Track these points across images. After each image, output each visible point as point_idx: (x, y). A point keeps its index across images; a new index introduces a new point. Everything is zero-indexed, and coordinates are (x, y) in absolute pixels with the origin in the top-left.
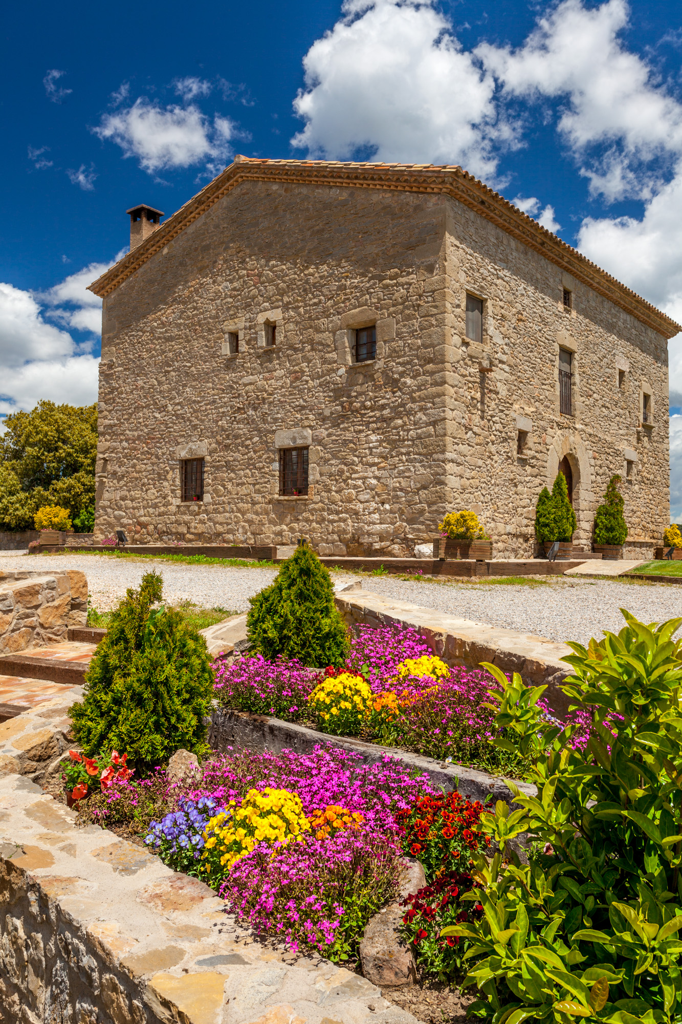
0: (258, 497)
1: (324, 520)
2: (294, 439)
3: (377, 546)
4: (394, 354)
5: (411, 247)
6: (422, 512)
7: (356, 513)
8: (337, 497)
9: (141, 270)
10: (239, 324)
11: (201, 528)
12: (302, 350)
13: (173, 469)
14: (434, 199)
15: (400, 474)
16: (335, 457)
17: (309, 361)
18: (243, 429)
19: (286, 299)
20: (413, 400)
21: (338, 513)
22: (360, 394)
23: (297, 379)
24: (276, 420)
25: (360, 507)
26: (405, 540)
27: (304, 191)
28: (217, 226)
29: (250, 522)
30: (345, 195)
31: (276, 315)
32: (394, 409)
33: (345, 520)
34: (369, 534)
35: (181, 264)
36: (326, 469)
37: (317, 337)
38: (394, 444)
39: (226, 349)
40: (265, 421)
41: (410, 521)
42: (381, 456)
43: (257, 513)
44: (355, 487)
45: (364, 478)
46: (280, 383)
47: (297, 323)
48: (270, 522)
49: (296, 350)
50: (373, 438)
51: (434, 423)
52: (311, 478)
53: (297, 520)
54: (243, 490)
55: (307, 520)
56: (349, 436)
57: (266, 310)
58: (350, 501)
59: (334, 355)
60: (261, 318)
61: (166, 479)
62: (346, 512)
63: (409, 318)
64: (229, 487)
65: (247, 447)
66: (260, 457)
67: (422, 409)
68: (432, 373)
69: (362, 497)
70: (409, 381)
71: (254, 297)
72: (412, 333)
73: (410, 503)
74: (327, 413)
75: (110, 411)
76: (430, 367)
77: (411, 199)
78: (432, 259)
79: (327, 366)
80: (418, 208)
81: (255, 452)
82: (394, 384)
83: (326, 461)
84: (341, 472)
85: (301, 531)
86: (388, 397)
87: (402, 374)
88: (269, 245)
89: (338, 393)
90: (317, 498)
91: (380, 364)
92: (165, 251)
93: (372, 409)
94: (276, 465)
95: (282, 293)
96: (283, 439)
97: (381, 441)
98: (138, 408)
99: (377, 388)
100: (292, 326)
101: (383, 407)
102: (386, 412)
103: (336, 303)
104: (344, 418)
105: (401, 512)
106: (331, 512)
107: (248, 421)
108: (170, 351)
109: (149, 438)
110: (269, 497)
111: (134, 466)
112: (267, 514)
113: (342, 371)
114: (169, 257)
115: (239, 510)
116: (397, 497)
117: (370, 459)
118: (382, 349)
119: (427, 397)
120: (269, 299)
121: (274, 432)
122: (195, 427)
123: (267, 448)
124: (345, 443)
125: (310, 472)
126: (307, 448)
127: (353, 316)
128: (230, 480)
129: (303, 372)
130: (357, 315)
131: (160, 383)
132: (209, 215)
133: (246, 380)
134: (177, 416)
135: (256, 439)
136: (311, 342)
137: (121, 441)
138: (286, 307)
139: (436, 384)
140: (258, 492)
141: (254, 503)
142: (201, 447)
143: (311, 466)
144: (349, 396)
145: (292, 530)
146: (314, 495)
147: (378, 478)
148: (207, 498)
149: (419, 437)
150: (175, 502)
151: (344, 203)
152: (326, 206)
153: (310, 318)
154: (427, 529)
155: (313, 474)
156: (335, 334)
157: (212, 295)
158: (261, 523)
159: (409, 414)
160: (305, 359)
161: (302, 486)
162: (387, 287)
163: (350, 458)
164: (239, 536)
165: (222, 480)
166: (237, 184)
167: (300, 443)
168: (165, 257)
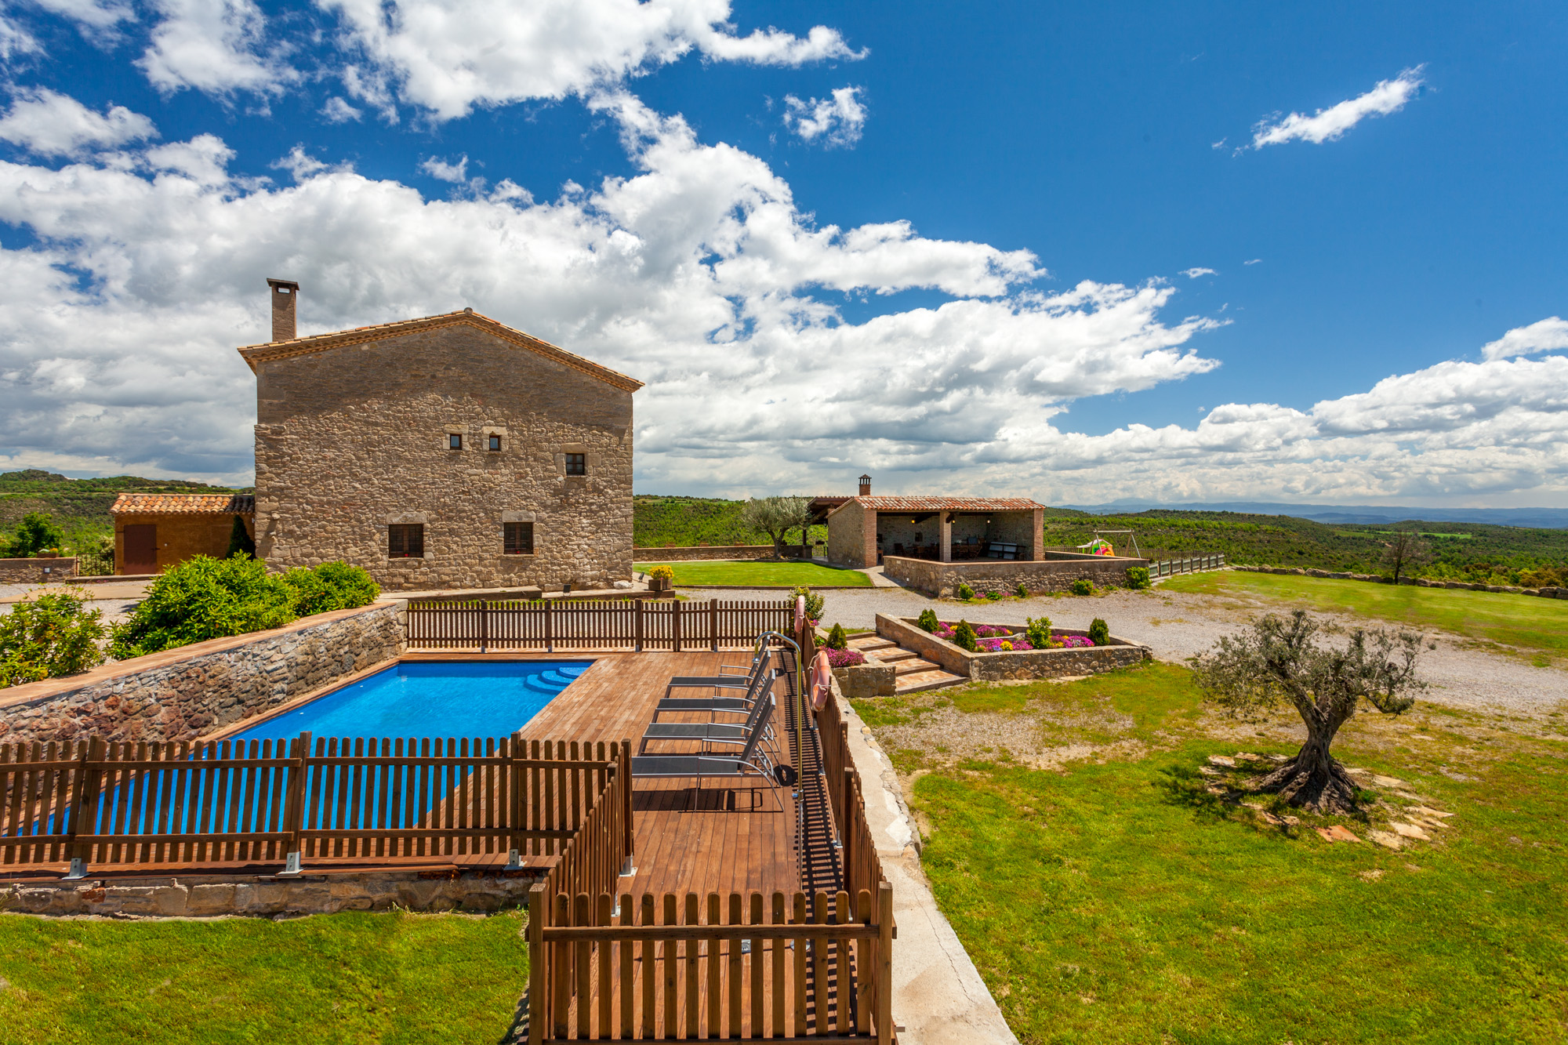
0: (486, 555)
1: (548, 569)
2: (520, 518)
3: (590, 584)
4: (600, 474)
5: (610, 416)
6: (618, 564)
7: (574, 565)
8: (559, 555)
9: (327, 354)
10: (464, 428)
11: (422, 579)
12: (527, 460)
13: (380, 531)
14: (626, 394)
15: (604, 543)
16: (555, 531)
17: (532, 468)
18: (468, 507)
19: (510, 422)
20: (612, 502)
21: (559, 565)
22: (575, 494)
23: (522, 478)
24: (502, 504)
25: (576, 562)
26: (607, 579)
27: (528, 354)
28: (436, 349)
29: (479, 573)
30: (562, 370)
31: (502, 431)
33: (565, 570)
34: (583, 577)
35: (388, 365)
36: (548, 538)
37: (540, 454)
38: (599, 526)
39: (446, 445)
40: (491, 503)
41: (610, 569)
42: (590, 532)
43: (485, 566)
44: (572, 550)
45: (579, 545)
46: (505, 478)
47: (521, 441)
48: (498, 572)
49: (521, 459)
50: (584, 521)
51: (626, 517)
52: (536, 543)
53: (525, 570)
54: (471, 550)
55: (533, 570)
56: (566, 518)
57: (490, 425)
58: (569, 557)
59: (554, 467)
60: (487, 430)
61: (372, 540)
62: (566, 564)
63: (610, 456)
64: (455, 547)
65: (473, 520)
66: (487, 527)
67: (618, 508)
68: (624, 489)
69: (577, 555)
70: (610, 492)
71: (478, 414)
72: (612, 466)
73: (610, 559)
74: (549, 502)
75: (278, 475)
76: (623, 485)
77: (611, 389)
78: (624, 426)
79: (546, 474)
80: (614, 394)
81: (482, 524)
82: (600, 492)
83: (548, 533)
84: (560, 541)
85: (528, 577)
86: (594, 499)
87: (605, 487)
89: (556, 493)
90: (543, 556)
91: (590, 479)
92: (365, 347)
93: (584, 504)
94: (502, 534)
95: (507, 418)
96: (510, 516)
97: (590, 524)
98: (327, 477)
99: (587, 492)
100: (517, 442)
101: (592, 504)
102: (594, 507)
103: (555, 436)
104: (562, 507)
105: (605, 564)
106: (553, 564)
107: (473, 501)
108: (374, 434)
109: (349, 502)
110: (496, 555)
111: (324, 527)
112: (495, 566)
113: (561, 478)
114: (372, 355)
115: (466, 564)
116: (603, 556)
117: (583, 534)
118: (589, 468)
119: (621, 502)
120: (493, 418)
121: (501, 511)
122: (412, 500)
123: (494, 522)
124: (563, 523)
125: (535, 539)
126: (531, 524)
127: (571, 447)
128: (456, 542)
129: (527, 475)
130: (572, 445)
131: (359, 459)
132: (425, 337)
133: (470, 471)
134: (386, 490)
135: (482, 515)
136: (534, 456)
137: (300, 504)
138: (511, 428)
139: (627, 495)
140: (487, 551)
141: (481, 559)
142: (422, 516)
143: (535, 536)
144: (567, 495)
146: (539, 556)
147: (589, 545)
148: (428, 555)
149: (616, 523)
150: (385, 559)
151: (561, 374)
152: (546, 371)
153: (534, 440)
154: (621, 573)
155: (538, 540)
156: (554, 454)
157: (430, 401)
158: (490, 573)
159: (609, 509)
160: (528, 465)
161: (529, 548)
162: (595, 435)
163: (567, 532)
164: (468, 582)
165: (446, 542)
166: (460, 326)
167: (525, 520)
168: (365, 352)
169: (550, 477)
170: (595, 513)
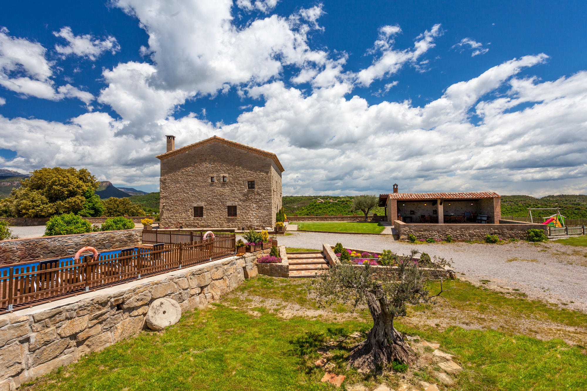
0: (221, 217)
1: (241, 222)
2: (232, 204)
3: (256, 228)
4: (259, 188)
5: (263, 167)
6: (267, 221)
7: (250, 221)
8: (245, 217)
9: (177, 155)
10: (215, 175)
11: (202, 224)
12: (234, 184)
13: (191, 209)
14: (269, 158)
15: (261, 213)
16: (244, 209)
17: (236, 187)
18: (216, 201)
19: (229, 172)
20: (264, 198)
21: (245, 221)
22: (251, 196)
23: (233, 190)
24: (227, 199)
26: (262, 227)
27: (234, 148)
28: (206, 150)
29: (219, 223)
30: (246, 152)
31: (226, 175)
32: (260, 200)
34: (254, 225)
35: (193, 157)
36: (241, 211)
37: (239, 182)
38: (259, 207)
39: (210, 181)
40: (223, 199)
41: (264, 223)
42: (256, 209)
43: (221, 221)
44: (250, 215)
45: (252, 214)
46: (228, 191)
47: (233, 178)
48: (225, 223)
49: (232, 184)
50: (254, 205)
51: (269, 203)
52: (237, 213)
53: (234, 222)
54: (217, 215)
55: (237, 222)
56: (248, 204)
57: (223, 173)
58: (249, 218)
59: (243, 186)
60: (222, 175)
61: (189, 211)
62: (248, 221)
63: (263, 181)
64: (212, 214)
65: (218, 205)
66: (222, 207)
67: (266, 200)
68: (268, 193)
69: (252, 218)
70: (263, 194)
71: (219, 170)
72: (264, 185)
73: (264, 219)
74: (242, 199)
75: (165, 192)
76: (268, 192)
77: (263, 157)
78: (268, 170)
80: (264, 159)
81: (220, 206)
82: (260, 195)
83: (242, 210)
84: (246, 212)
86: (258, 197)
87: (261, 193)
88: (224, 158)
89: (244, 195)
90: (240, 218)
91: (256, 190)
92: (187, 152)
93: (254, 199)
94: (227, 210)
95: (228, 170)
96: (229, 204)
97: (256, 206)
98: (177, 192)
99: (255, 195)
100: (231, 178)
101: (257, 199)
102: (257, 200)
103: (244, 175)
104: (247, 200)
105: (262, 221)
106: (243, 220)
107: (218, 199)
108: (189, 178)
109: (183, 200)
110: (225, 217)
111: (176, 207)
112: (224, 221)
113: (246, 190)
114: (189, 154)
115: (215, 220)
116: (261, 218)
117: (254, 210)
118: (256, 186)
119: (267, 198)
120: (224, 171)
121: (226, 202)
122: (200, 199)
123: (224, 206)
124: (247, 206)
126: (236, 206)
127: (249, 179)
128: (212, 213)
129: (235, 189)
131: (185, 186)
132: (203, 147)
133: (217, 189)
134: (193, 196)
135: (220, 203)
136: (237, 183)
137: (170, 201)
138: (229, 174)
139: (270, 196)
140: (222, 216)
141: (220, 218)
142: (202, 204)
143: (237, 210)
144: (248, 196)
145: (232, 225)
146: (239, 217)
147: (256, 214)
148: (204, 217)
149: (266, 206)
150: (193, 217)
151: (246, 154)
152: (241, 153)
153: (237, 177)
154: (268, 224)
155: (238, 212)
156: (243, 182)
157: (205, 167)
158: (223, 223)
159: (263, 201)
160: (235, 186)
161: (235, 215)
162: (257, 174)
163: (248, 209)
164: (216, 226)
165: (210, 212)
166: (213, 142)
167: (234, 205)
168: (187, 154)
169: (242, 190)
170: (258, 202)
